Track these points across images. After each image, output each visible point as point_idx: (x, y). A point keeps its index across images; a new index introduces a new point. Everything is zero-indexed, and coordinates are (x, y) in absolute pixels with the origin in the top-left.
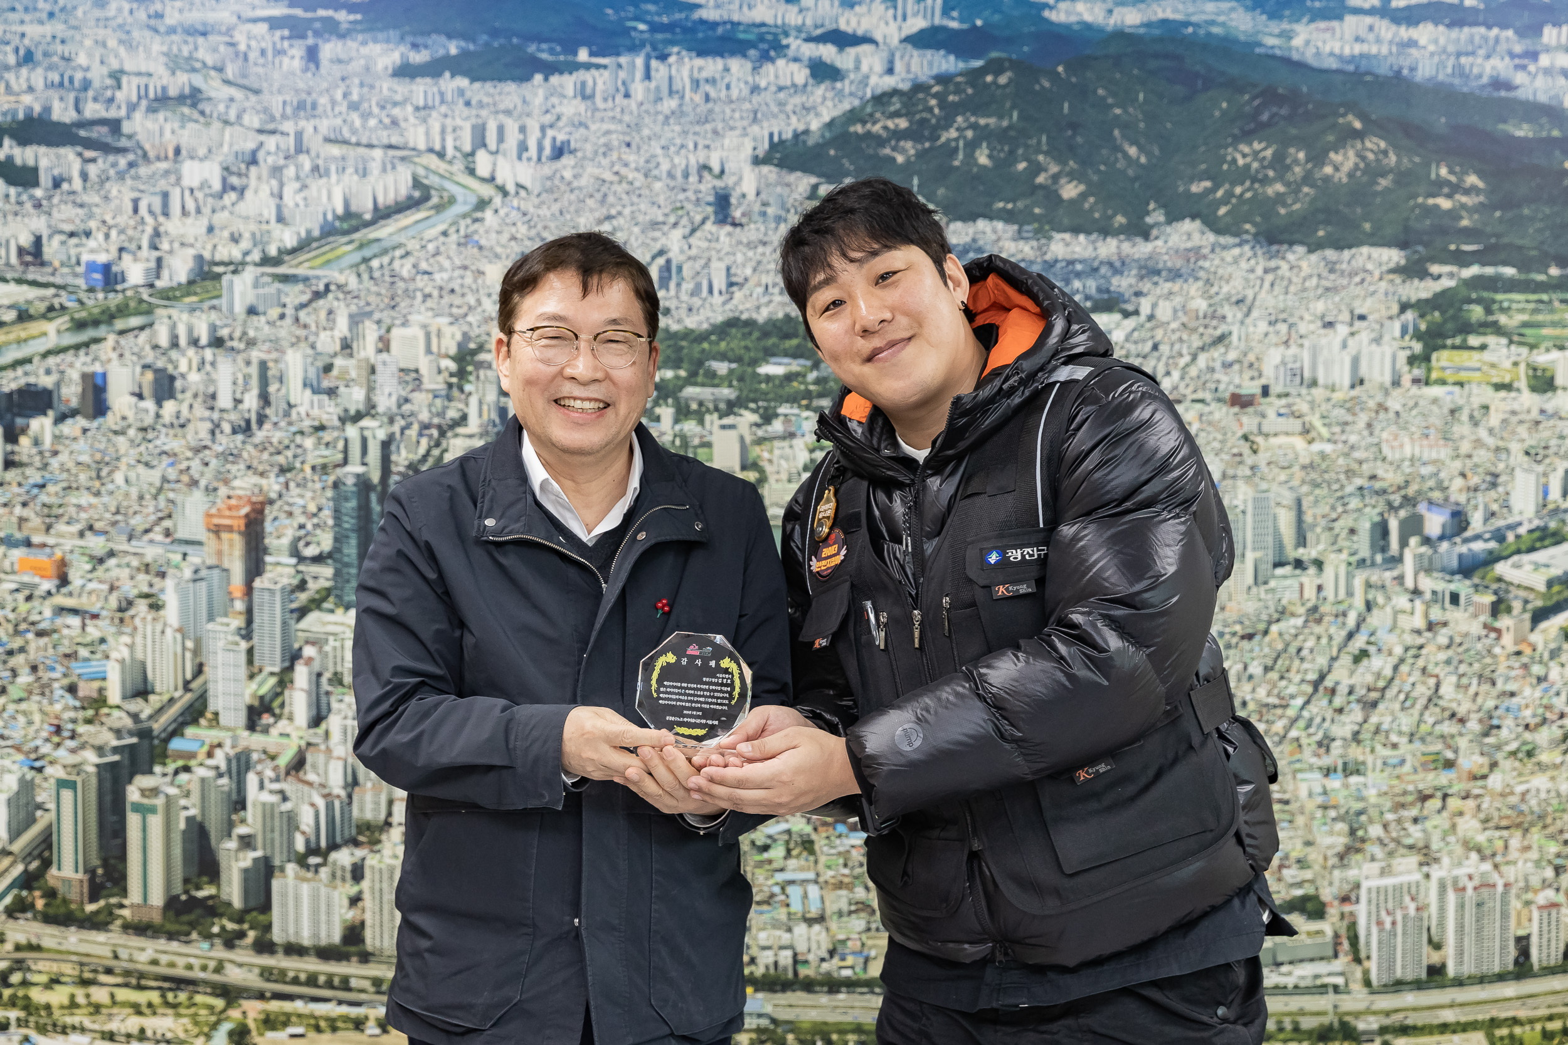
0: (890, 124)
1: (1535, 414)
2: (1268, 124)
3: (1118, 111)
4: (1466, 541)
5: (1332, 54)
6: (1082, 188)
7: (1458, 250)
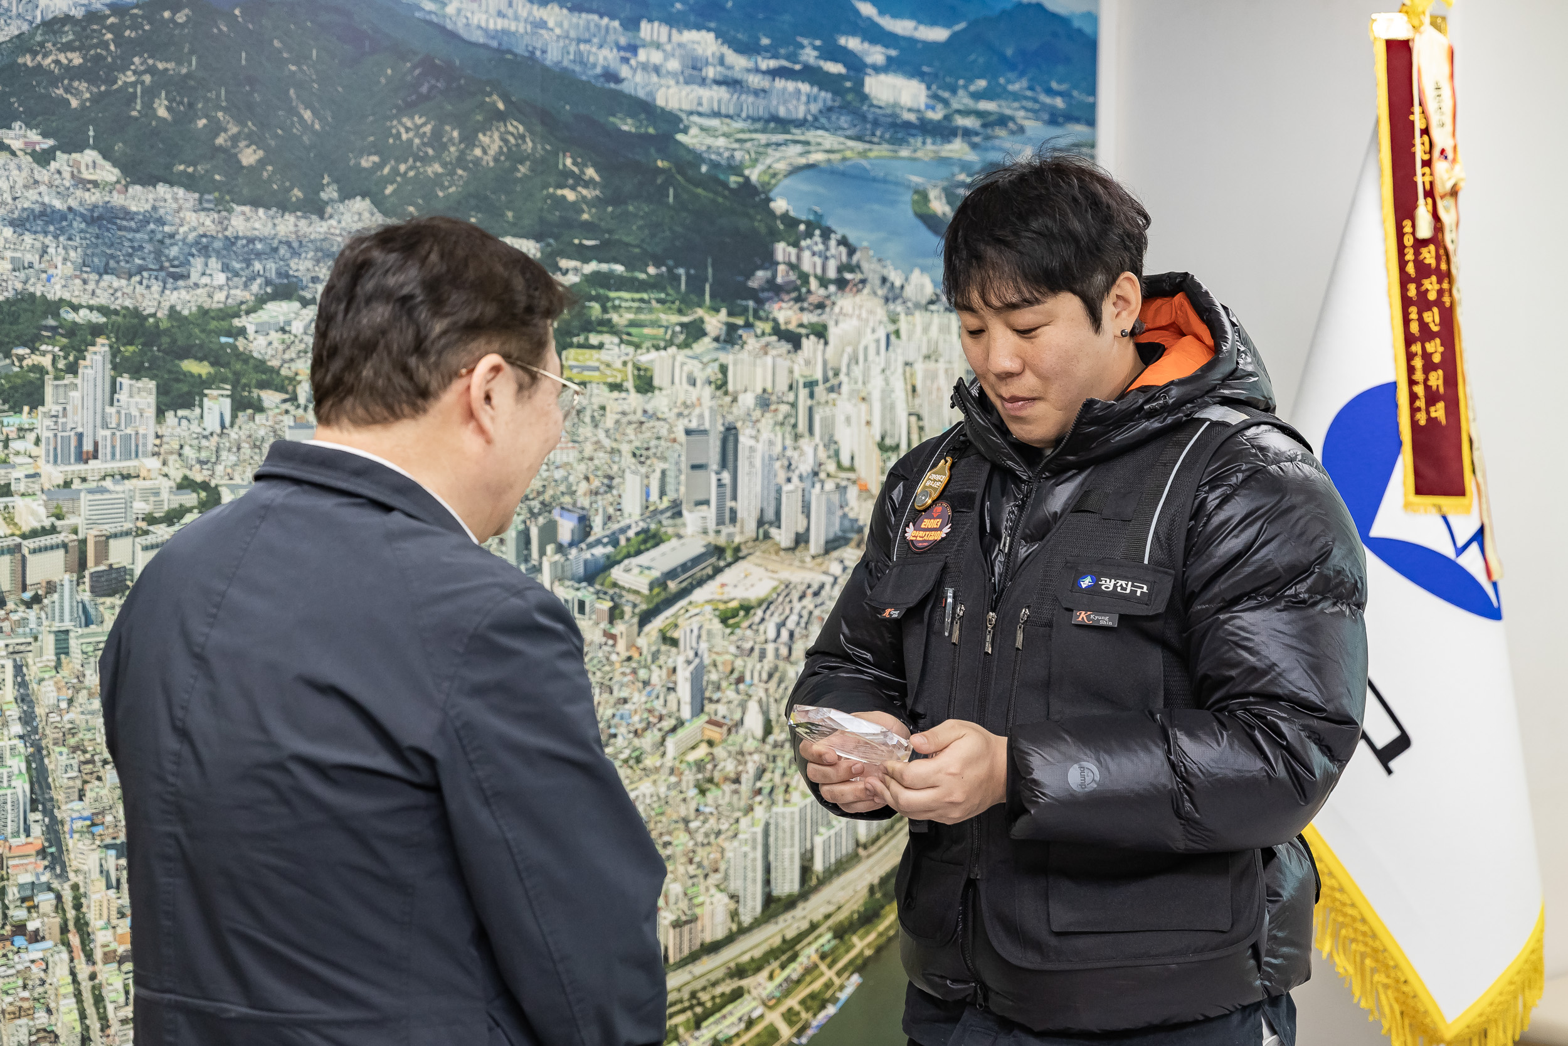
0: (62, 58)
1: (639, 416)
2: (427, 98)
3: (293, 68)
4: (590, 546)
5: (479, 27)
6: (260, 153)
7: (581, 245)
